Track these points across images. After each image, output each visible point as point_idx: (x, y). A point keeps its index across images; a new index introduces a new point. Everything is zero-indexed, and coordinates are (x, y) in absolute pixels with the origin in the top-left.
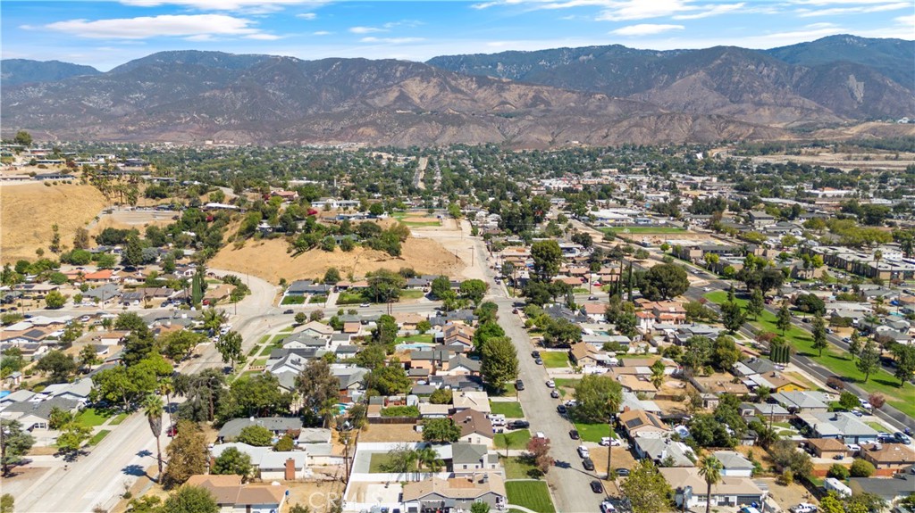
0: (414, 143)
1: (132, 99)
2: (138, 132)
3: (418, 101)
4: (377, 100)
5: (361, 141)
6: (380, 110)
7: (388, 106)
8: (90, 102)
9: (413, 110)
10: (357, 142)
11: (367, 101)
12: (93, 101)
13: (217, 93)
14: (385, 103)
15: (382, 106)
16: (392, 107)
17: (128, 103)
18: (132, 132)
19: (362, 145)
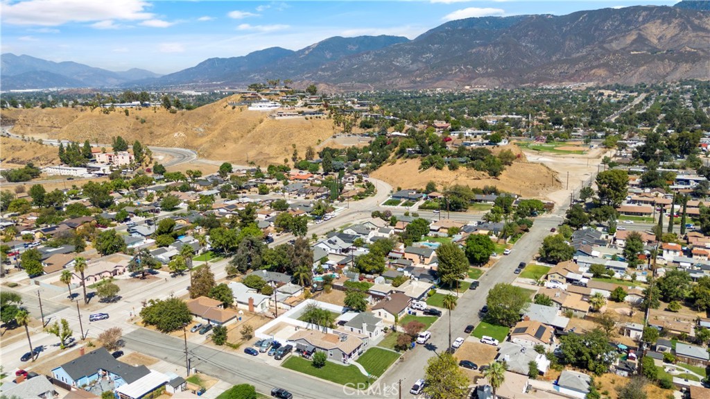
0: (643, 81)
1: (424, 58)
2: (421, 82)
3: (655, 41)
4: (614, 45)
5: (591, 81)
6: (615, 52)
7: (623, 49)
8: (398, 62)
9: (648, 51)
10: (587, 82)
11: (605, 45)
12: (401, 61)
13: (482, 49)
14: (622, 46)
15: (618, 49)
16: (628, 49)
17: (421, 61)
18: (419, 82)
19: (591, 84)
